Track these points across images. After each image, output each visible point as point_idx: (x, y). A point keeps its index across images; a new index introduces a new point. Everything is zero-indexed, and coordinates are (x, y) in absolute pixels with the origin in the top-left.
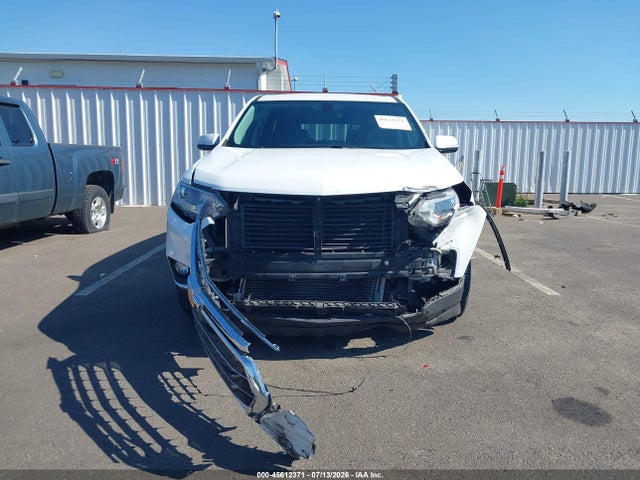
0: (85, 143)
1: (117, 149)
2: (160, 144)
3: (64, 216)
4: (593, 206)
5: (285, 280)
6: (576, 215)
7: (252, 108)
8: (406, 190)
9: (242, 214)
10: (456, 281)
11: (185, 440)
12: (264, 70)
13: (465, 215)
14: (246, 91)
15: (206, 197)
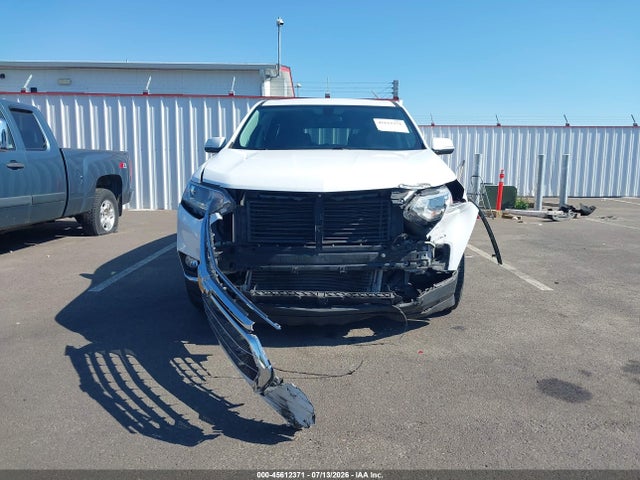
0: (93, 148)
1: (125, 153)
2: (166, 150)
3: (73, 219)
4: (593, 209)
5: (288, 273)
6: (575, 217)
7: (257, 112)
8: (401, 187)
9: (248, 209)
10: (450, 274)
11: (197, 415)
12: (268, 76)
13: (458, 211)
14: (250, 97)
15: (214, 194)
